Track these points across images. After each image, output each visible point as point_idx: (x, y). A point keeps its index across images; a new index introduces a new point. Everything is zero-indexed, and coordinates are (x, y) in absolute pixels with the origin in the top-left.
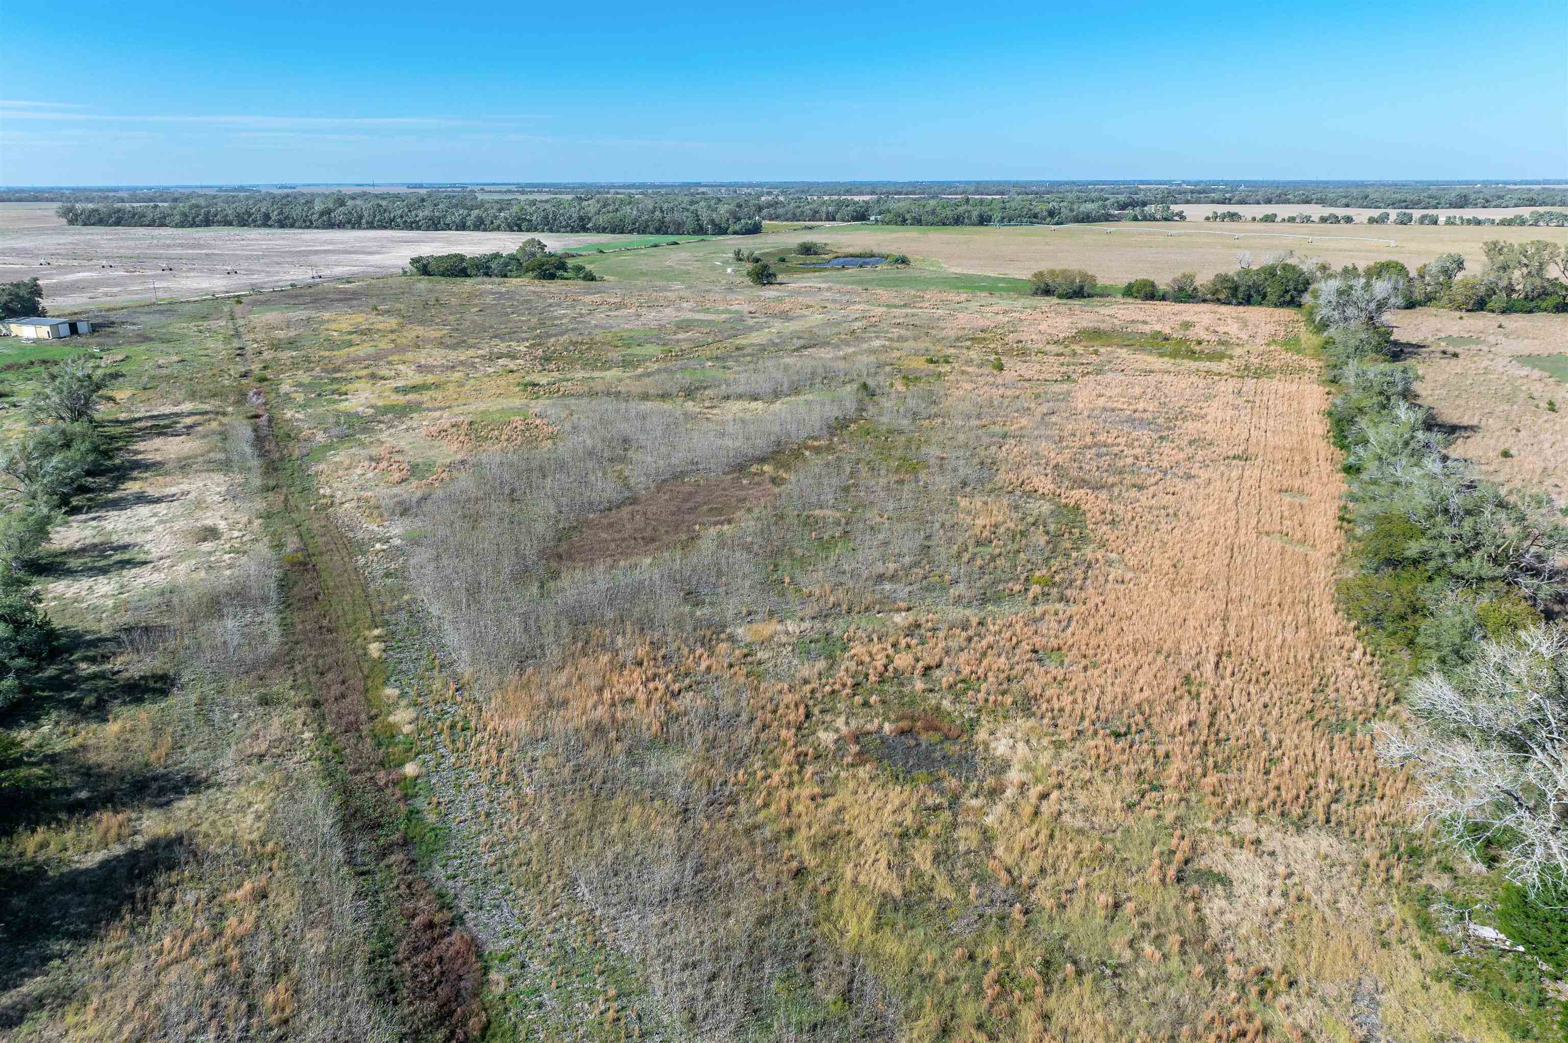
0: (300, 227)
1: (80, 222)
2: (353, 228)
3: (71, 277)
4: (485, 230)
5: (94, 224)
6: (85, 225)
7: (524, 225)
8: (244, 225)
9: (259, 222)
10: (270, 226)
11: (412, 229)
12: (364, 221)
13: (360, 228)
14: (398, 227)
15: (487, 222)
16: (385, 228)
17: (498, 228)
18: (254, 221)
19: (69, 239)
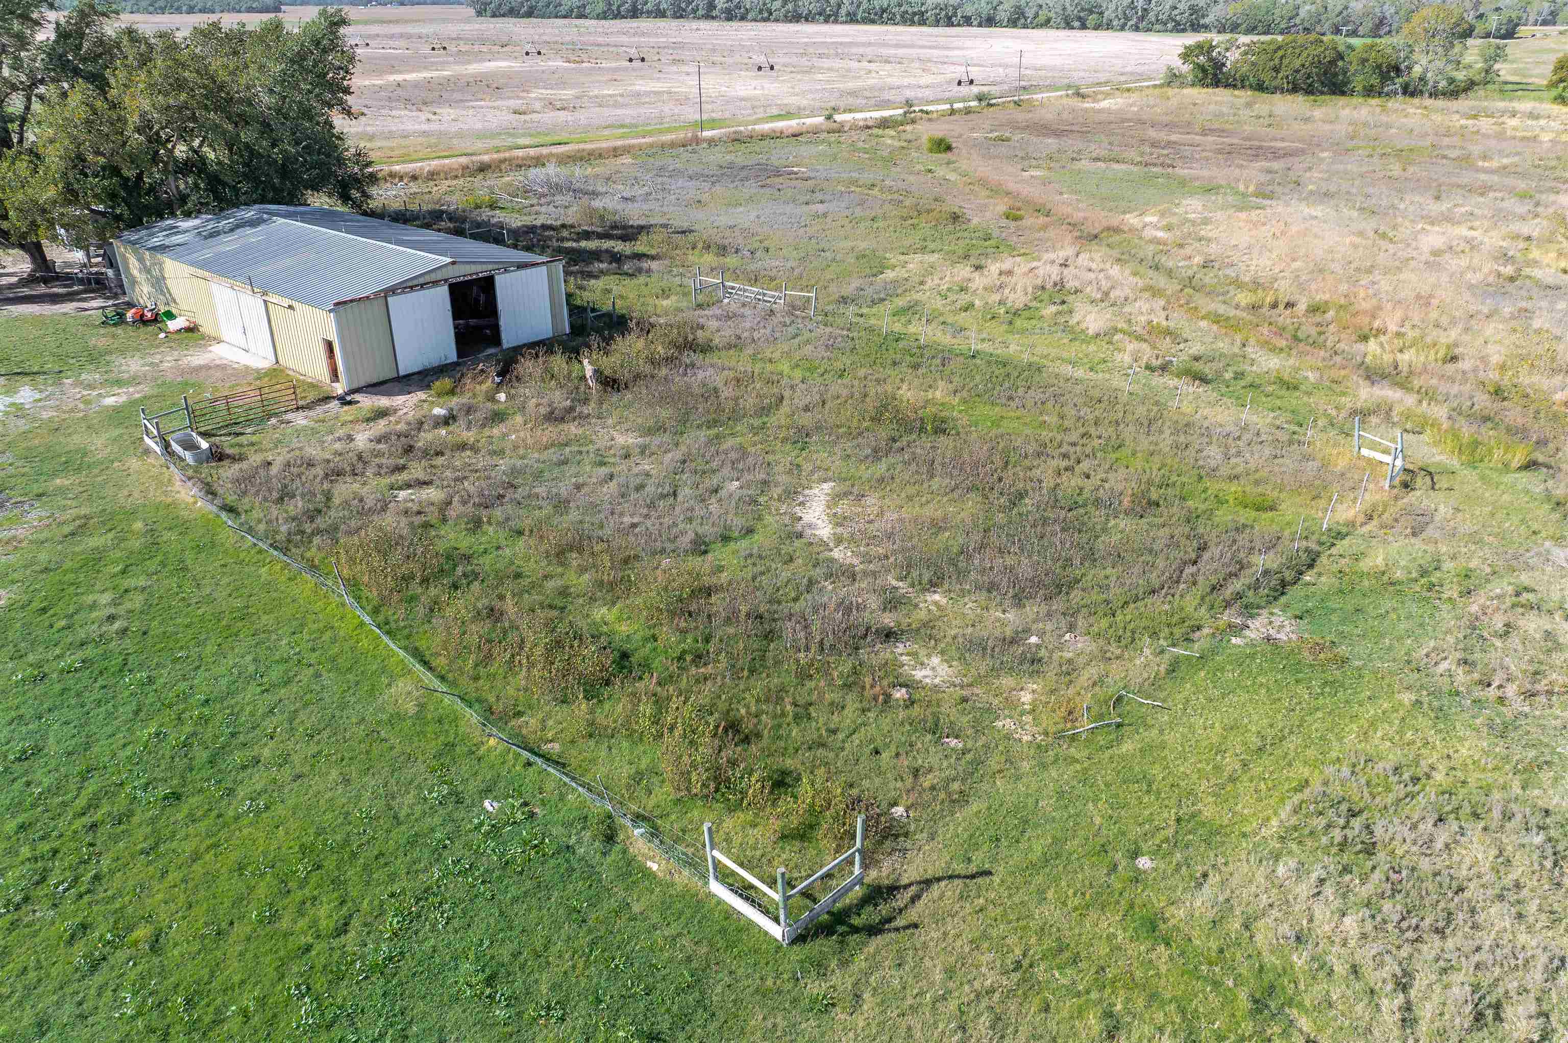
0: (755, 20)
1: (489, 13)
2: (826, 21)
3: (474, 68)
4: (1025, 27)
5: (503, 16)
6: (494, 16)
7: (1092, 19)
8: (681, 17)
9: (701, 12)
10: (713, 18)
11: (913, 23)
12: (843, 11)
13: (836, 21)
14: (892, 20)
15: (1030, 13)
16: (873, 22)
17: (1046, 24)
18: (695, 11)
19: (477, 26)
